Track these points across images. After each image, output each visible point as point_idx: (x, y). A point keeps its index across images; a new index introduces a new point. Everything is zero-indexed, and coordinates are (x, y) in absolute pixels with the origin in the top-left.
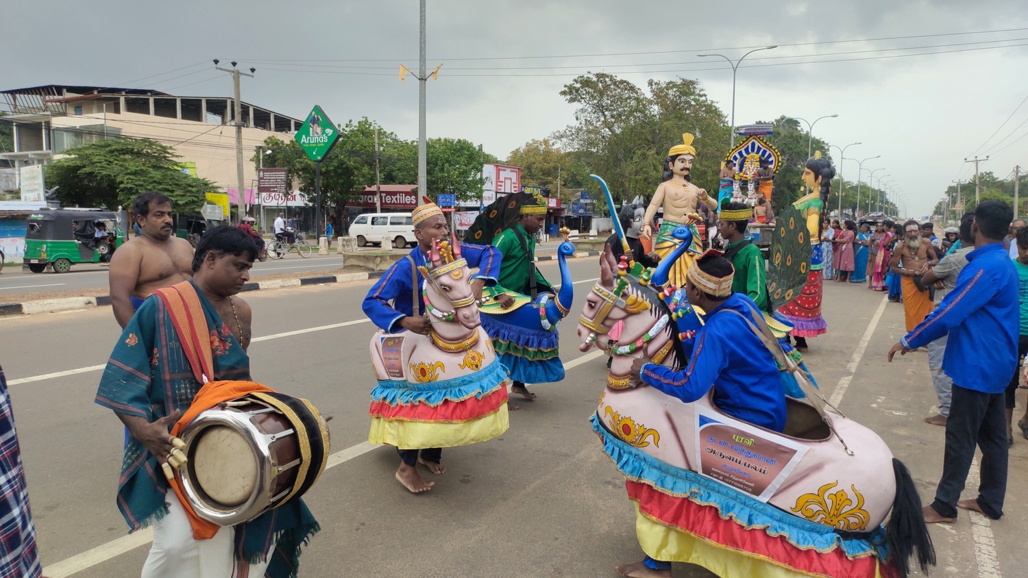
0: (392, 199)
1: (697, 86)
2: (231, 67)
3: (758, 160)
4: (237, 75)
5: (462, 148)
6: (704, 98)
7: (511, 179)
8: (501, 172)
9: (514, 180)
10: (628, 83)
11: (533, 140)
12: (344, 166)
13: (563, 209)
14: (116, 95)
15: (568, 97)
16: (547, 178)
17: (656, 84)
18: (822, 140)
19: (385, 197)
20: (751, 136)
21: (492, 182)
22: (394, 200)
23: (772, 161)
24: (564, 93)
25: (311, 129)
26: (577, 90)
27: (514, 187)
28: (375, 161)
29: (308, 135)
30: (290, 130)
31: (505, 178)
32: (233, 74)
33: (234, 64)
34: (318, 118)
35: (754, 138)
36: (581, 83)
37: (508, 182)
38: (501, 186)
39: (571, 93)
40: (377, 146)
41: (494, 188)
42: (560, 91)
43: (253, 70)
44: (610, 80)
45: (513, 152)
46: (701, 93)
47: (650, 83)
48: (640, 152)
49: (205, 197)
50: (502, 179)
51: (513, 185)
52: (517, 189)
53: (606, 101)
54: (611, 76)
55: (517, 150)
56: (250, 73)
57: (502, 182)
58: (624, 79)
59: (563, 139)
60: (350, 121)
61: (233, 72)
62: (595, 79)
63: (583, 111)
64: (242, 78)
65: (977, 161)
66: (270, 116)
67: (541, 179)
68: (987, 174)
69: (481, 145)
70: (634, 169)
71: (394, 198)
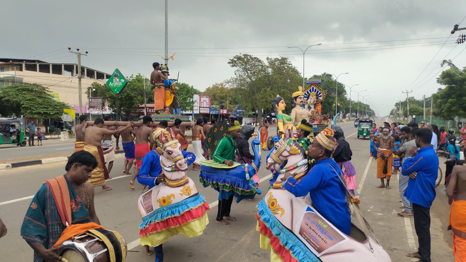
0: (152, 110)
1: (288, 60)
2: (77, 51)
3: (315, 95)
4: (79, 55)
5: (184, 87)
6: (291, 65)
7: (206, 101)
8: (201, 98)
9: (208, 101)
10: (258, 59)
11: (216, 83)
12: (129, 96)
13: (230, 114)
14: (21, 63)
15: (231, 65)
16: (222, 100)
17: (270, 59)
18: (342, 83)
19: (149, 109)
20: (312, 85)
21: (197, 103)
22: (153, 111)
23: (321, 95)
24: (229, 63)
25: (114, 79)
26: (235, 62)
27: (208, 105)
28: (144, 93)
29: (112, 82)
30: (104, 78)
31: (204, 101)
32: (77, 54)
33: (78, 50)
34: (117, 74)
35: (313, 86)
36: (237, 58)
37: (205, 102)
38: (202, 104)
39: (232, 63)
40: (145, 86)
41: (198, 105)
42: (228, 62)
43: (87, 53)
44: (250, 57)
45: (207, 89)
46: (290, 63)
47: (268, 59)
48: (263, 89)
49: (63, 111)
50: (202, 101)
51: (207, 104)
52: (209, 105)
53: (248, 67)
54: (250, 56)
55: (209, 88)
56: (86, 54)
57: (202, 102)
58: (256, 57)
59: (229, 83)
60: (132, 75)
61: (77, 53)
62: (243, 57)
63: (238, 71)
64: (82, 56)
65: (407, 92)
66: (94, 72)
67: (220, 101)
68: (412, 98)
69: (193, 86)
70: (261, 97)
71: (153, 110)
